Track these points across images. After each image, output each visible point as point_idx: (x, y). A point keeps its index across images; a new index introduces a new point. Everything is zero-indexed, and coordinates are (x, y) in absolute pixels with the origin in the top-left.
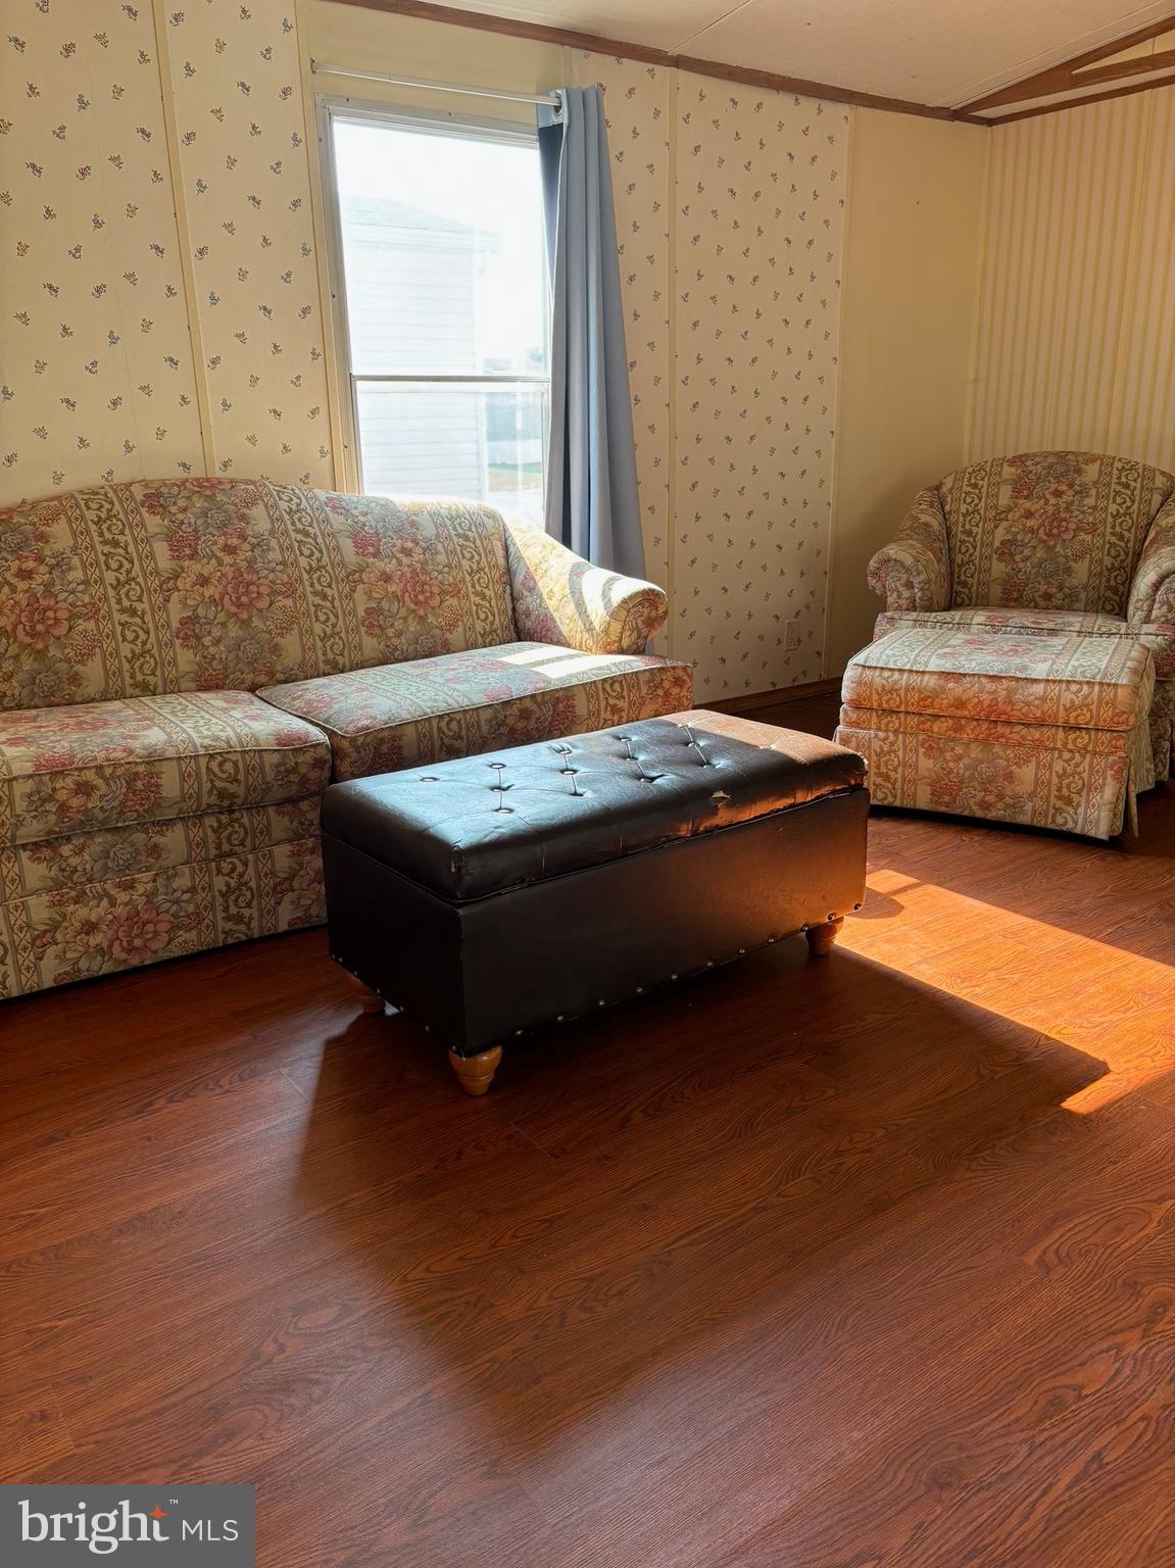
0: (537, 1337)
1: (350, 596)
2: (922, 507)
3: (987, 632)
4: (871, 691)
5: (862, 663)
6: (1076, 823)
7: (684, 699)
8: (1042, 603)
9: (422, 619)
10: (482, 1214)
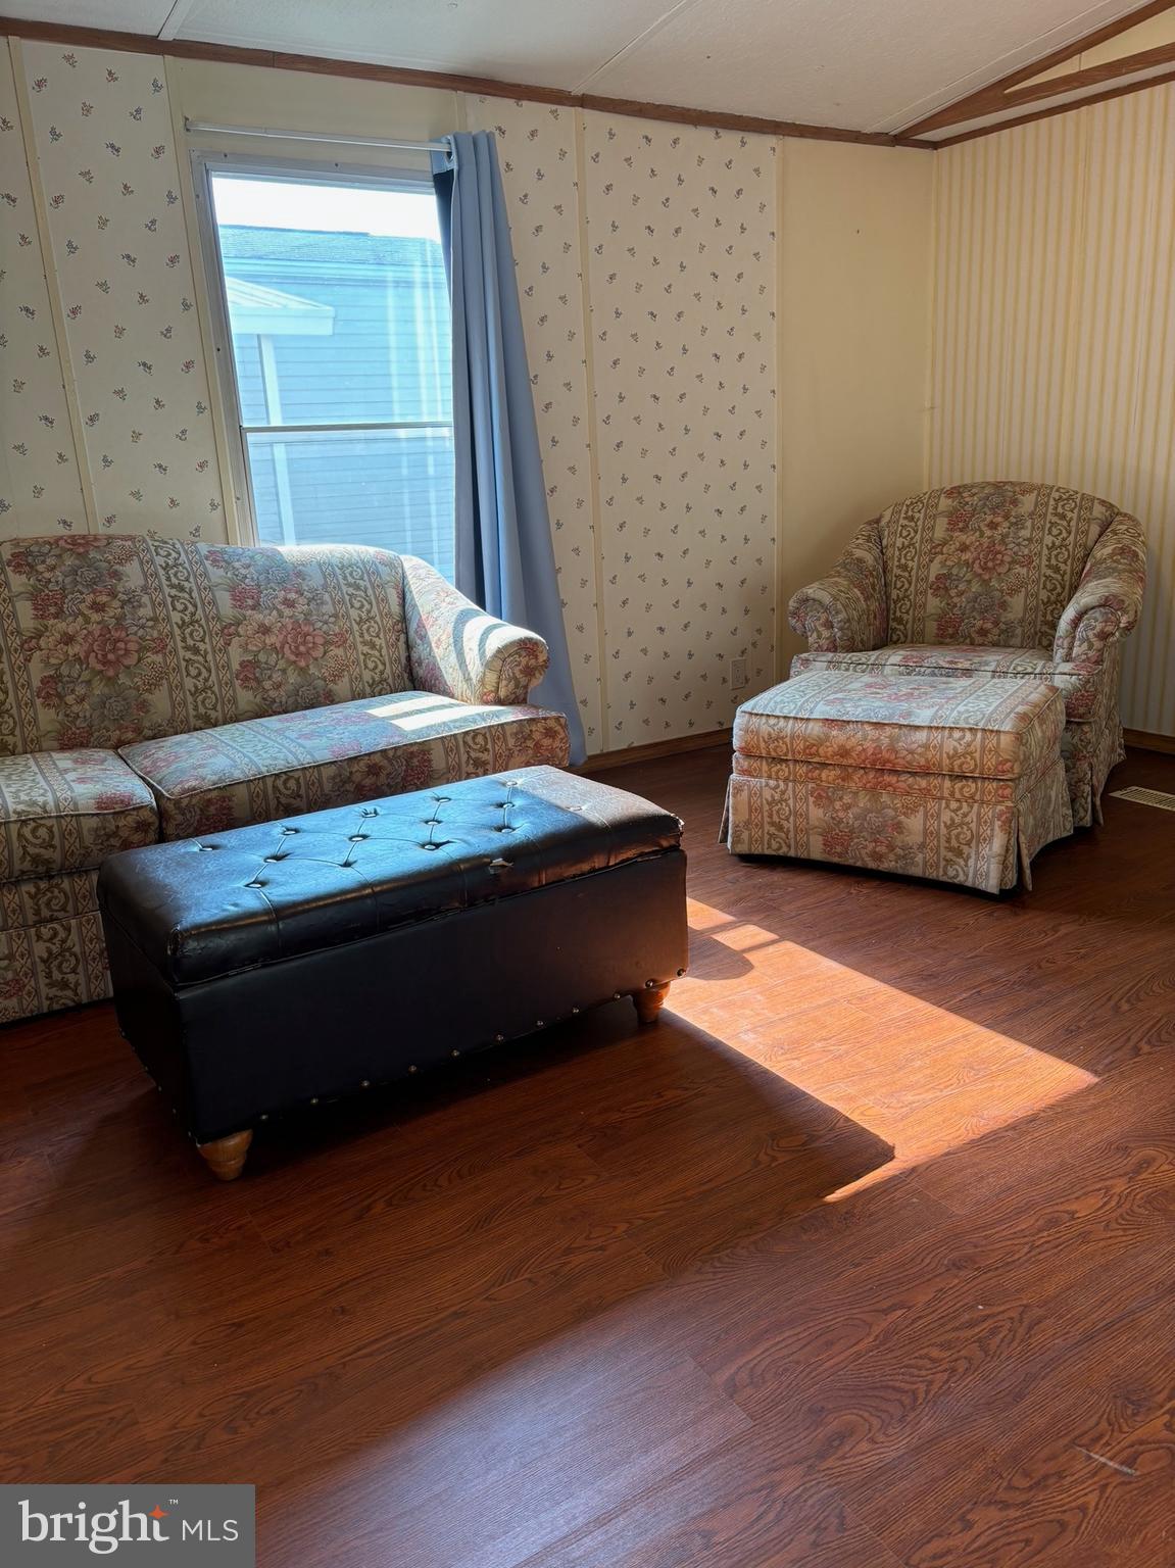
0: (166, 1460)
1: (224, 650)
2: (860, 541)
3: (901, 674)
4: (758, 738)
5: (750, 710)
6: (967, 876)
7: (558, 750)
8: (978, 639)
9: (303, 671)
10: (172, 1317)
